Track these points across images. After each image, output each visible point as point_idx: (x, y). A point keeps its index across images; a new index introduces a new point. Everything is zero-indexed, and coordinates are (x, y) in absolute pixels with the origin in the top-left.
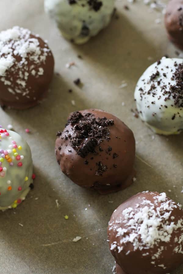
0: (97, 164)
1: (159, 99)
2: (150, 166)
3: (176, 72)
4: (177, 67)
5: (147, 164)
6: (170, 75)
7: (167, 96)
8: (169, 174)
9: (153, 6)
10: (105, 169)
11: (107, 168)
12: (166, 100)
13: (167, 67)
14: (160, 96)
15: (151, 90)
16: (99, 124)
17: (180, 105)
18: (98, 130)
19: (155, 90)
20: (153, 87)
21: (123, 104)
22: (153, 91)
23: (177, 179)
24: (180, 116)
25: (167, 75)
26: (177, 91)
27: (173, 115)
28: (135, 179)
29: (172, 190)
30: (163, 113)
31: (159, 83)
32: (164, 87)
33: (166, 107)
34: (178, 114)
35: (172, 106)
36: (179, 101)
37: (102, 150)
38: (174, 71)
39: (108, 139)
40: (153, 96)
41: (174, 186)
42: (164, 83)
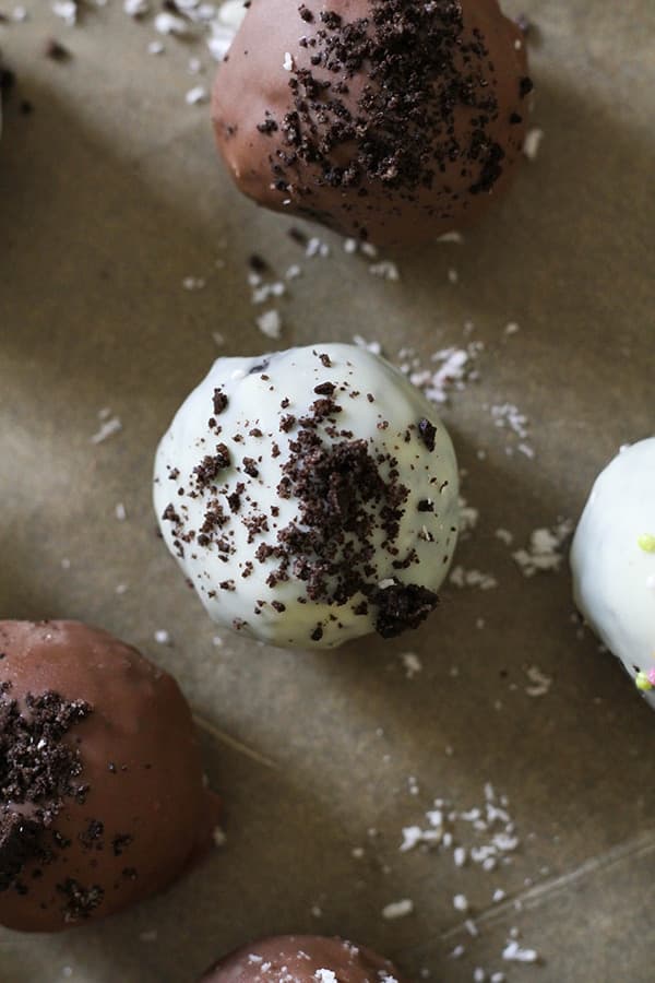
0: (59, 887)
1: (245, 575)
2: (269, 763)
3: (293, 461)
4: (294, 436)
5: (255, 755)
6: (273, 472)
7: (273, 566)
8: (345, 784)
9: (164, 22)
10: (94, 900)
11: (101, 892)
12: (272, 581)
13: (257, 433)
14: (249, 564)
15: (208, 527)
16: (35, 731)
17: (330, 595)
18: (34, 765)
19: (226, 531)
20: (215, 520)
21: (120, 512)
22: (219, 534)
23: (378, 799)
24: (340, 626)
25: (259, 467)
26: (310, 548)
27: (315, 627)
28: (219, 836)
29: (366, 845)
30: (273, 624)
31: (235, 503)
32: (258, 526)
33: (280, 607)
34: (331, 622)
35: (302, 601)
36: (326, 584)
37: (68, 843)
38: (286, 455)
39: (81, 793)
40: (225, 559)
41: (372, 832)
42: (255, 504)
